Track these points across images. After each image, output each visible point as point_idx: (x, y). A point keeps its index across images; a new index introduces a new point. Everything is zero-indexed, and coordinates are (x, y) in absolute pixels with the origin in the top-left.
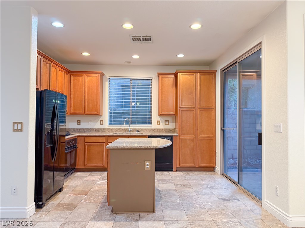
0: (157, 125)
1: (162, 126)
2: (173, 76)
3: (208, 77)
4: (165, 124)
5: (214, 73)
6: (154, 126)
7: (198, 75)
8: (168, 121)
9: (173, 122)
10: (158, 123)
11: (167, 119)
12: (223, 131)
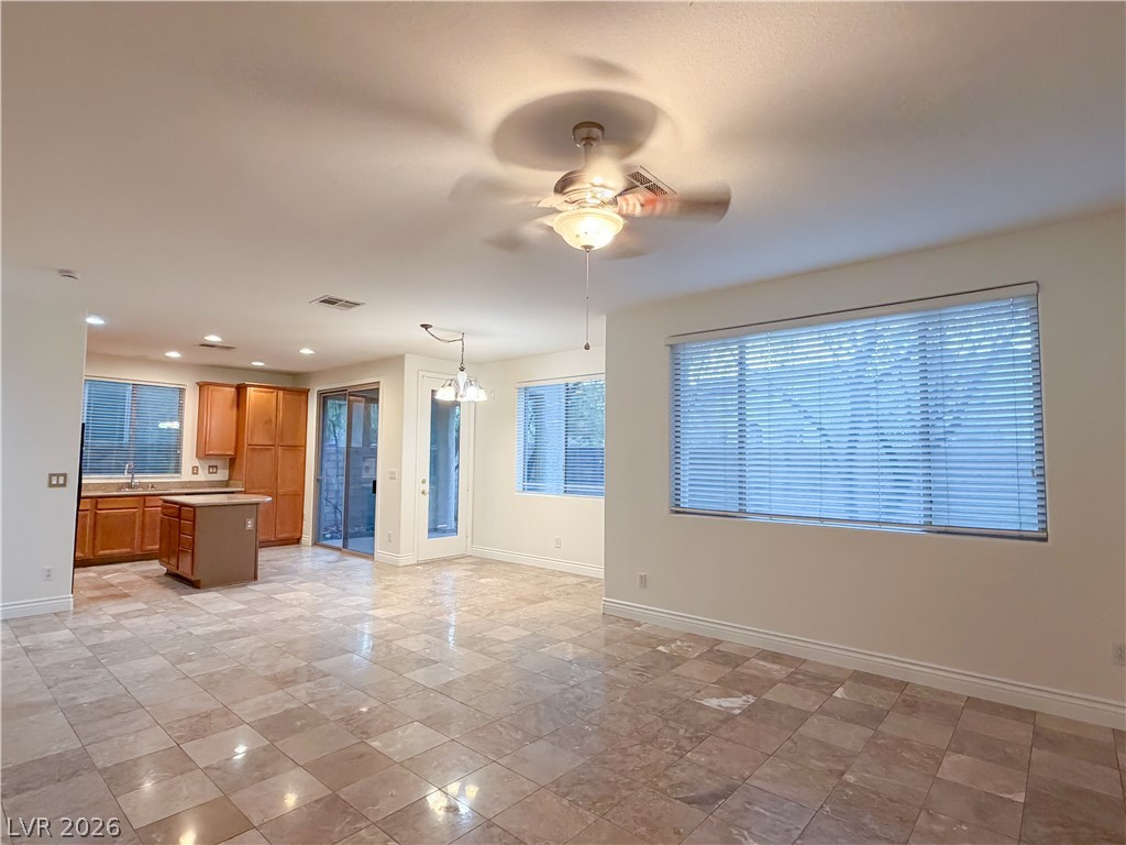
0: (193, 473)
1: (203, 476)
2: (233, 390)
3: (297, 397)
4: (210, 473)
5: (306, 392)
6: (186, 475)
7: (281, 393)
8: (216, 467)
9: (224, 469)
10: (195, 470)
11: (213, 463)
12: (318, 481)
